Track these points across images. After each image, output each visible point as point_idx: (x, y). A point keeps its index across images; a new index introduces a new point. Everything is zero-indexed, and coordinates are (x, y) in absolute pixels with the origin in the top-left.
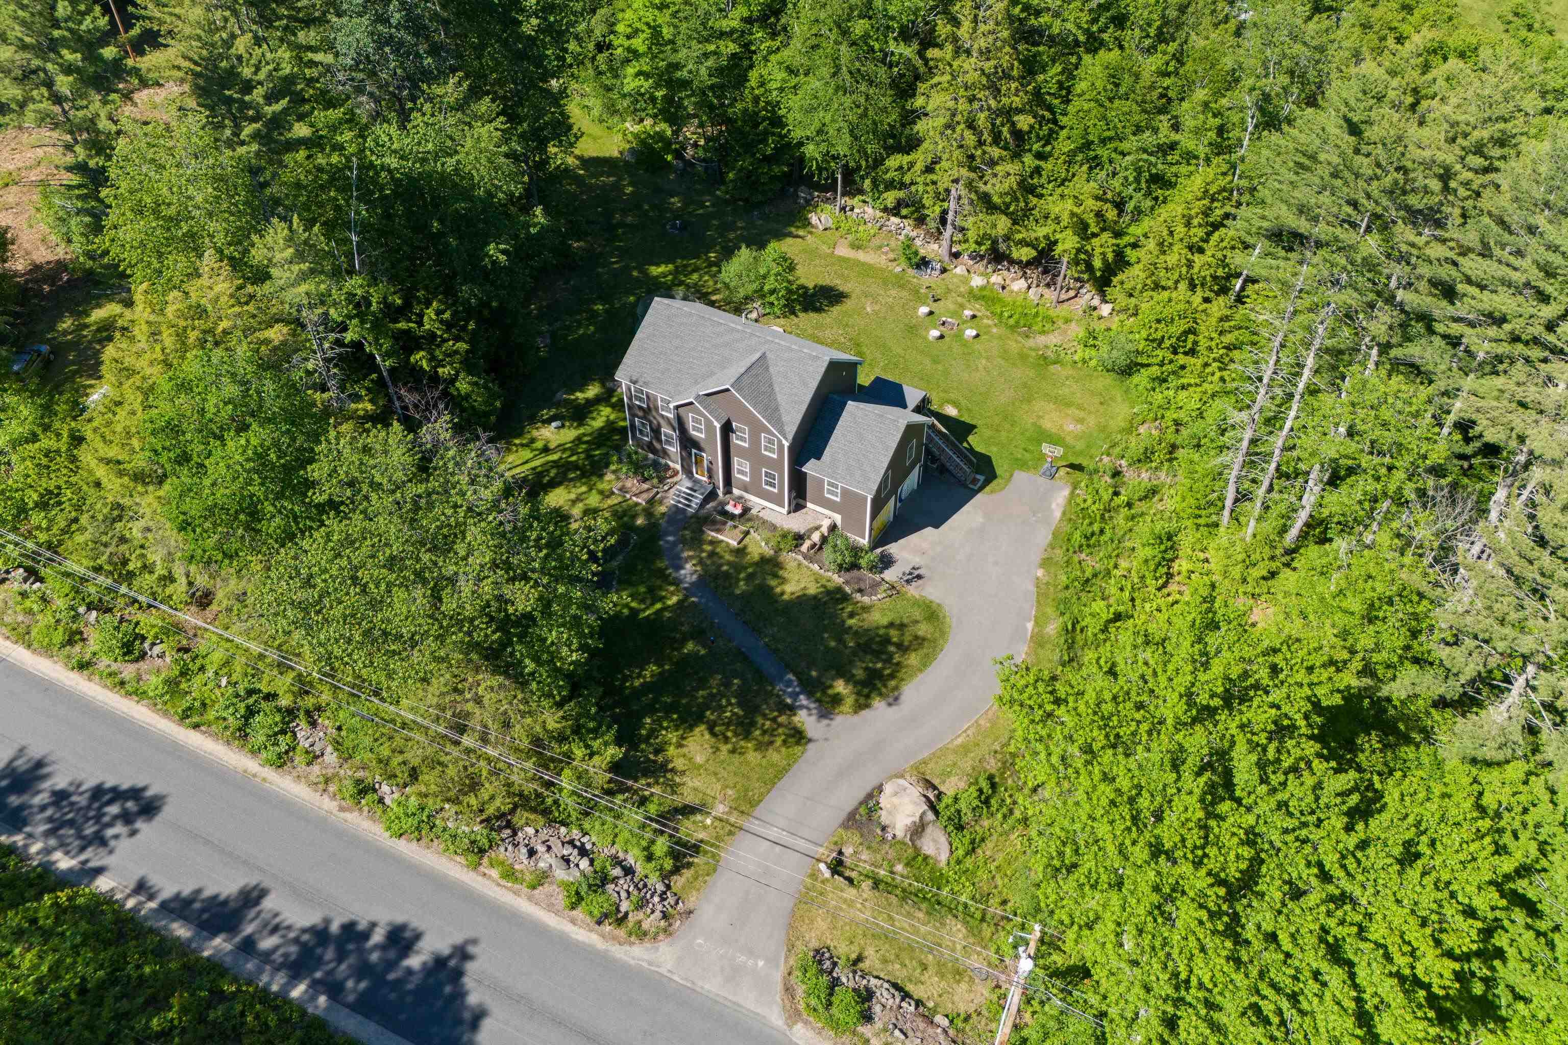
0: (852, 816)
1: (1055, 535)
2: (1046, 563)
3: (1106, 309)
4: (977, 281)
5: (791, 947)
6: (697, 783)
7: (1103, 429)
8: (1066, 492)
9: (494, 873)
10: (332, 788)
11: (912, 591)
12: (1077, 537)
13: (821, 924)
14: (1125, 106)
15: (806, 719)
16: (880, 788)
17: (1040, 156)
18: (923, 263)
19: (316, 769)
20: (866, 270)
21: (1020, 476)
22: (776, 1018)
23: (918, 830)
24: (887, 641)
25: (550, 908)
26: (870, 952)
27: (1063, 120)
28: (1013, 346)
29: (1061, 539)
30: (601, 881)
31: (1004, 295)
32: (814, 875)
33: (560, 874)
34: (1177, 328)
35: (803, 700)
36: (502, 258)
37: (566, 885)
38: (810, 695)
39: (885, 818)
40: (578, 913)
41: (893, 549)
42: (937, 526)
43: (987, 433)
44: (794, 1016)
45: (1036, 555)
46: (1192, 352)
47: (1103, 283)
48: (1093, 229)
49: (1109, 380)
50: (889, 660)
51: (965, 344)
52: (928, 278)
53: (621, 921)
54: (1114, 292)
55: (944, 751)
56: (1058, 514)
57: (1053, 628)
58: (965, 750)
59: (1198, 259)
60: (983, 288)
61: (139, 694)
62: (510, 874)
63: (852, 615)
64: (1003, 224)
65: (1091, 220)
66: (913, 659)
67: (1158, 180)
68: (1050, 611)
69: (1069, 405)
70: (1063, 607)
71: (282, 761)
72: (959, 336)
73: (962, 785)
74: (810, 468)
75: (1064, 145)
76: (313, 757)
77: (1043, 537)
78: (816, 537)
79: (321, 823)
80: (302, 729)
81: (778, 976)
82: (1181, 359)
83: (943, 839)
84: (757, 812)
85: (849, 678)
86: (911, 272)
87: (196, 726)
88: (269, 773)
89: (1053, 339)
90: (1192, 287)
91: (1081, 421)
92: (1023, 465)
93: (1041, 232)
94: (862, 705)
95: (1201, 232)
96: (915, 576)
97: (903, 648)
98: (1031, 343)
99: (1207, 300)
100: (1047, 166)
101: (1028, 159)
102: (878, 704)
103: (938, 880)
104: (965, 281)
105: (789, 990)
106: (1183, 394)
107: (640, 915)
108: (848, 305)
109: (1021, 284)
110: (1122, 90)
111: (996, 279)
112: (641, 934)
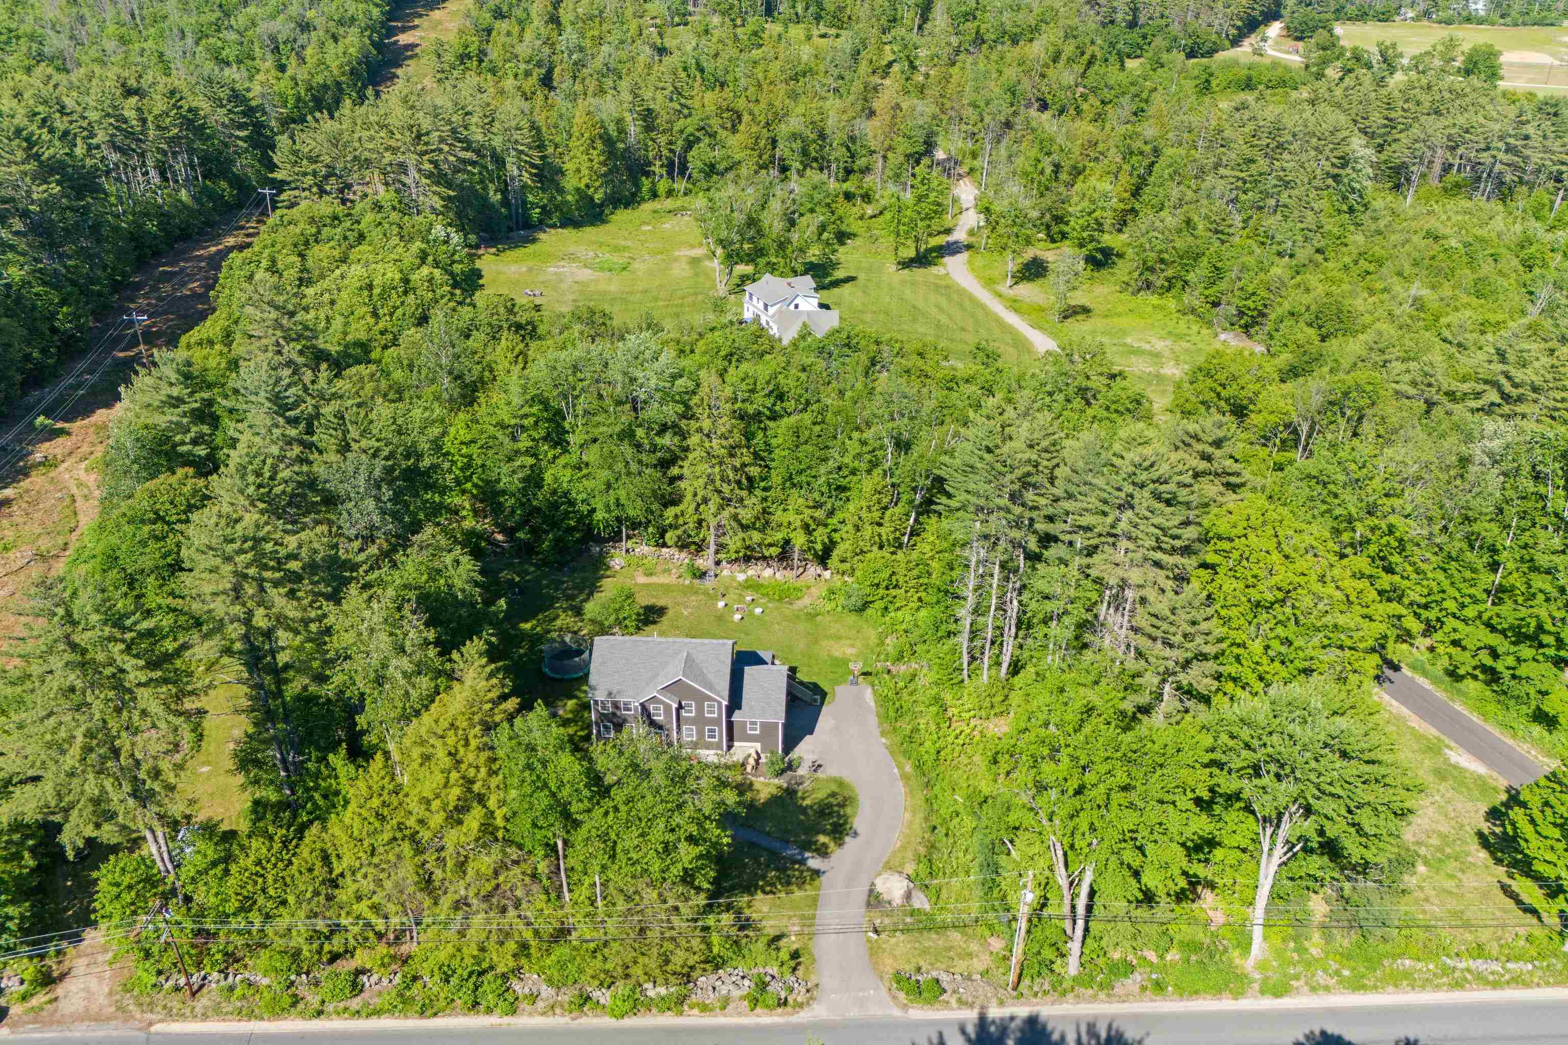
0: (868, 904)
1: (879, 716)
2: (883, 734)
3: (827, 574)
4: (741, 577)
5: (882, 978)
6: (772, 923)
7: (867, 646)
8: (869, 690)
9: (696, 1011)
10: (558, 1011)
11: (820, 774)
12: (892, 714)
13: (889, 961)
14: (809, 448)
15: (814, 863)
16: (873, 884)
17: (765, 489)
18: (703, 575)
19: (540, 1004)
20: (667, 588)
21: (839, 689)
22: (897, 1013)
23: (908, 896)
24: (830, 806)
25: (740, 1014)
26: (922, 963)
27: (773, 464)
28: (787, 610)
29: (883, 717)
30: (763, 986)
31: (761, 581)
32: (869, 940)
33: (736, 993)
34: (885, 574)
35: (807, 854)
36: (493, 639)
37: (743, 998)
38: (808, 849)
39: (886, 897)
40: (758, 1010)
41: (795, 754)
42: (811, 733)
43: (805, 669)
44: (905, 1007)
45: (877, 733)
46: (896, 586)
47: (823, 558)
48: (813, 526)
49: (852, 618)
50: (839, 816)
51: (758, 618)
52: (709, 583)
53: (785, 1003)
54: (833, 561)
55: (894, 853)
56: (872, 704)
57: (908, 768)
58: (903, 848)
59: (883, 531)
60: (746, 581)
61: (378, 1012)
62: (705, 1008)
63: (803, 799)
64: (756, 536)
65: (811, 522)
66: (849, 810)
67: (842, 489)
68: (902, 759)
69: (841, 638)
70: (907, 754)
71: (513, 1010)
72: (751, 613)
73: (914, 867)
74: (737, 717)
75: (776, 479)
76: (534, 998)
77: (873, 720)
78: (752, 761)
79: (567, 1033)
80: (517, 985)
81: (884, 992)
82: (893, 592)
83: (922, 896)
84: (817, 921)
85: (824, 832)
86: (697, 582)
87: (435, 1014)
88: (507, 1020)
89: (807, 601)
90: (881, 547)
91: (853, 646)
92: (836, 682)
93: (779, 536)
94: (840, 844)
95: (879, 514)
96: (817, 767)
97: (842, 805)
98: (795, 607)
99: (893, 553)
100: (772, 493)
101: (758, 492)
102: (847, 839)
103: (930, 917)
104: (733, 579)
105: (894, 998)
106: (900, 613)
107: (794, 996)
108: (670, 613)
109: (768, 572)
110: (802, 440)
111: (750, 572)
112: (801, 1006)
